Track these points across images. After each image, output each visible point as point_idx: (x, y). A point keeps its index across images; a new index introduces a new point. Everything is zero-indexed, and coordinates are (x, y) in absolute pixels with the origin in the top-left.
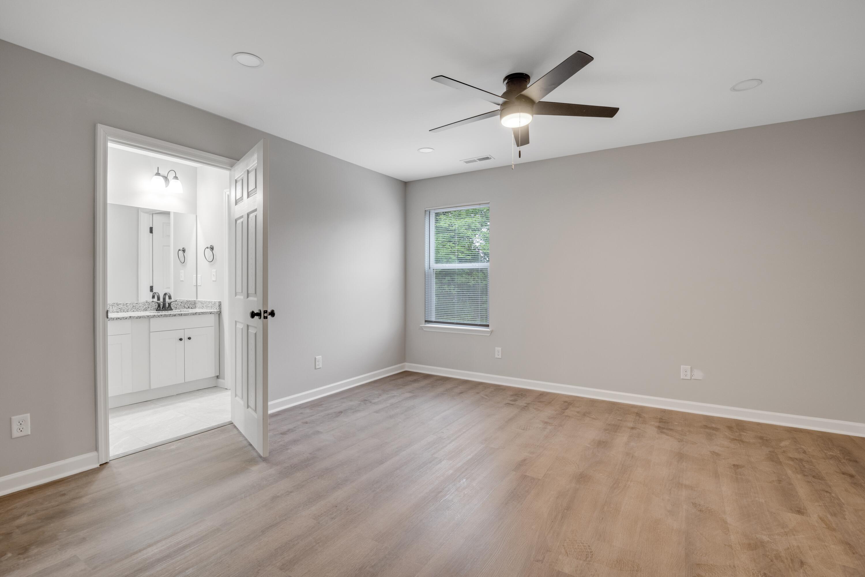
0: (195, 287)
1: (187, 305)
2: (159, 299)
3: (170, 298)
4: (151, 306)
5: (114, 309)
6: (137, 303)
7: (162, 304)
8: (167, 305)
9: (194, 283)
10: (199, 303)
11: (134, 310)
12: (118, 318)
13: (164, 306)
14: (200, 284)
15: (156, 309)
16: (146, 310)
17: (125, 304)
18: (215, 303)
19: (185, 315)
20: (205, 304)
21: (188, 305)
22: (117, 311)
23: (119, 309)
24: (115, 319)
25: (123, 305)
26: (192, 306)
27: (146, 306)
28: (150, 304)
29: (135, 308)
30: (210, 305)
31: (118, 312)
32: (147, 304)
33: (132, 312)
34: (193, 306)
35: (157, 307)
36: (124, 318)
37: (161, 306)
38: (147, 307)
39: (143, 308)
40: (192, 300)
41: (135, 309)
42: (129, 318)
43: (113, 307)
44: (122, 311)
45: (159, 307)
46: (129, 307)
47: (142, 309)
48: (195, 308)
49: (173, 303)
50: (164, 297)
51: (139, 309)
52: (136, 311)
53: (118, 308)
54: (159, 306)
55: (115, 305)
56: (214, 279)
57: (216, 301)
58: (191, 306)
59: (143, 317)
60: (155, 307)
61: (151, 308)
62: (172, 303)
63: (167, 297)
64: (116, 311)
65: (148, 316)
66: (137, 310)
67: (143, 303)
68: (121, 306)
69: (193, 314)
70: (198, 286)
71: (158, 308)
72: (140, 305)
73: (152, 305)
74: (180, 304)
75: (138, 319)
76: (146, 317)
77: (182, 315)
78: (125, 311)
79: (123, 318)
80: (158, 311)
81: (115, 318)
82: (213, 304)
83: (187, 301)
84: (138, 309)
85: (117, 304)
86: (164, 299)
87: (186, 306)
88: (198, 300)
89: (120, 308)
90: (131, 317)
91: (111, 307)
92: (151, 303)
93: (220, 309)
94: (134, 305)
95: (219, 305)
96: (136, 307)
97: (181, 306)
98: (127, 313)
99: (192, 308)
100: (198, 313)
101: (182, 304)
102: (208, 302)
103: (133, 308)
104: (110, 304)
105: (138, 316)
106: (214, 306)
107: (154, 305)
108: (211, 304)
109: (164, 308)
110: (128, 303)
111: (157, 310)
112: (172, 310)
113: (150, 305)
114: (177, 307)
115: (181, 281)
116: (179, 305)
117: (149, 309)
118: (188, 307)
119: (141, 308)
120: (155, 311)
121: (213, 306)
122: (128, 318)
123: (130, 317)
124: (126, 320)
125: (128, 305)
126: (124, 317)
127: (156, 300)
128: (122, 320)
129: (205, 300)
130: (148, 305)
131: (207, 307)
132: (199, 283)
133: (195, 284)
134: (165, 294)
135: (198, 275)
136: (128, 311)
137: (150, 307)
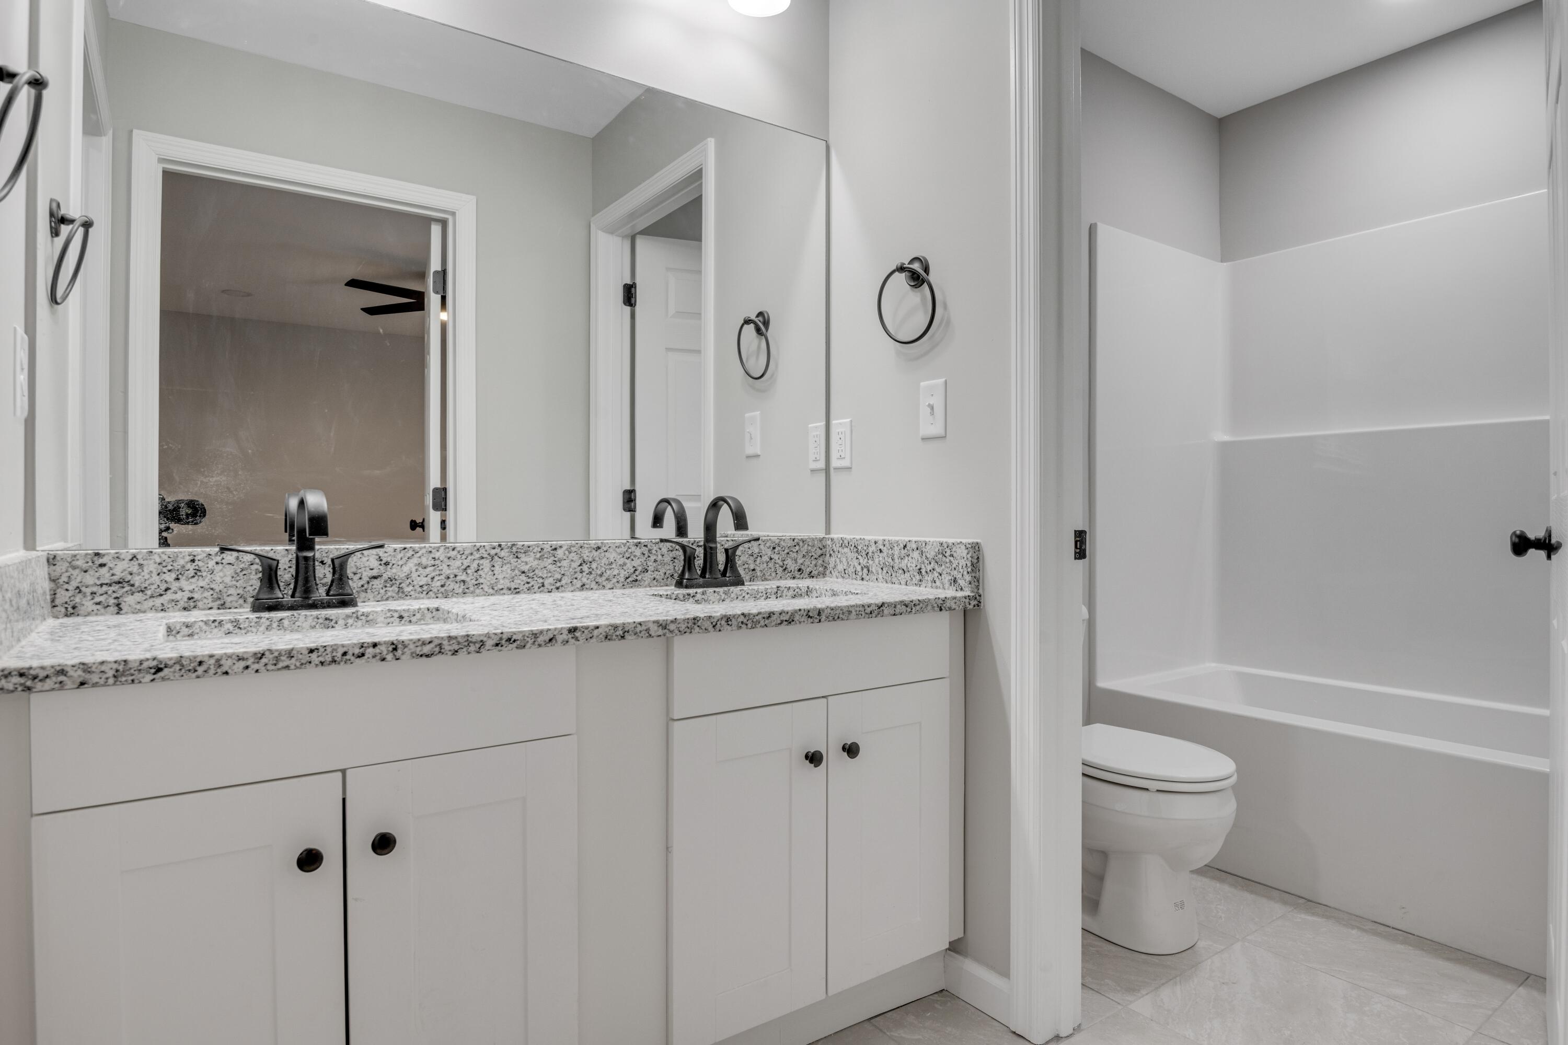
0: (822, 477)
1: (796, 560)
2: (681, 530)
3: (740, 521)
4: (655, 561)
5: (500, 577)
6: (599, 548)
7: (700, 552)
8: (721, 558)
9: (816, 460)
10: (846, 550)
11: (584, 580)
12: (509, 640)
13: (711, 562)
14: (846, 463)
15: (676, 576)
16: (636, 580)
17: (547, 548)
18: (945, 551)
19: (837, 615)
20: (879, 558)
21: (800, 561)
22: (513, 586)
23: (523, 577)
24: (490, 643)
25: (538, 555)
26: (814, 562)
27: (636, 563)
28: (650, 551)
29: (590, 573)
30: (911, 563)
31: (517, 591)
32: (638, 552)
33: (578, 593)
34: (816, 566)
35: (679, 568)
36: (541, 639)
37: (699, 562)
38: (640, 569)
39: (623, 574)
40: (812, 535)
41: (592, 577)
42: (565, 636)
43: (498, 562)
44: (536, 587)
45: (690, 569)
46: (564, 563)
47: (619, 574)
48: (824, 575)
49: (740, 548)
50: (710, 515)
51: (606, 575)
52: (593, 585)
53: (517, 572)
54: (689, 561)
55: (502, 554)
56: (936, 429)
57: (951, 541)
58: (809, 566)
59: (639, 628)
60: (669, 569)
61: (656, 574)
62: (738, 552)
63: (725, 519)
64: (507, 583)
65: (663, 625)
66: (599, 580)
67: (623, 549)
68: (527, 559)
69: (868, 610)
70: (832, 471)
71: (683, 572)
72: (612, 556)
73: (660, 557)
74: (769, 552)
75: (616, 644)
76: (654, 629)
77: (823, 618)
78: (547, 582)
79: (535, 635)
80: (687, 587)
81: (488, 635)
82: (931, 555)
83: (797, 543)
84: (601, 575)
85: (514, 549)
86: (710, 528)
87: (790, 564)
88: (832, 536)
89: (525, 568)
90: (578, 634)
91: (486, 564)
92: (655, 548)
93: (978, 588)
94: (586, 554)
95: (972, 565)
96: (594, 565)
97: (771, 565)
98: (556, 595)
99: (811, 576)
100: (890, 604)
101: (775, 557)
102: (896, 551)
103: (582, 572)
104: (482, 551)
105: (615, 627)
106: (939, 570)
107: (667, 559)
108: (916, 554)
109: (710, 573)
110: (561, 547)
111: (679, 584)
112: (743, 584)
113: (653, 558)
114: (758, 569)
115: (748, 457)
116: (766, 558)
117: (648, 577)
118: (799, 570)
119: (616, 572)
120: (672, 589)
121: (929, 568)
122: (560, 638)
123: (573, 630)
124: (549, 649)
125: (560, 553)
126: (541, 632)
127: (669, 528)
128: (531, 652)
129: (879, 538)
130: (643, 559)
131: (891, 571)
132: (841, 458)
133: (822, 464)
134: (715, 505)
135: (834, 422)
136: (558, 584)
137: (651, 566)
